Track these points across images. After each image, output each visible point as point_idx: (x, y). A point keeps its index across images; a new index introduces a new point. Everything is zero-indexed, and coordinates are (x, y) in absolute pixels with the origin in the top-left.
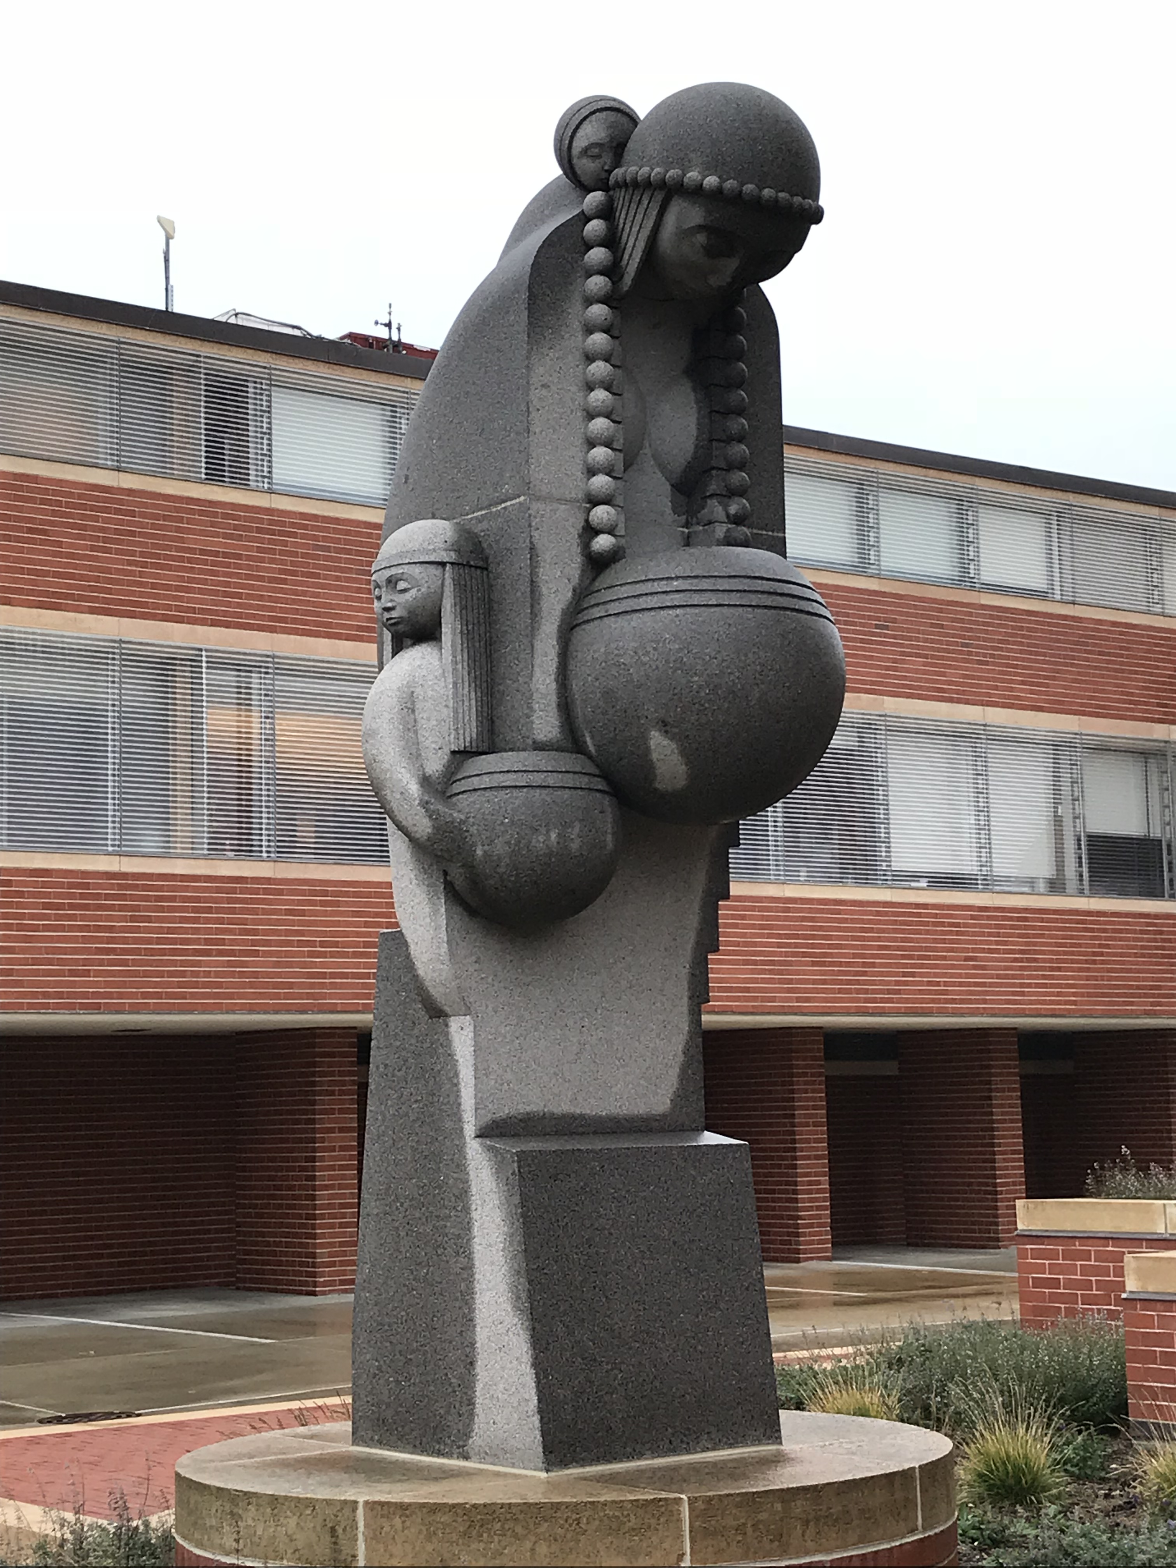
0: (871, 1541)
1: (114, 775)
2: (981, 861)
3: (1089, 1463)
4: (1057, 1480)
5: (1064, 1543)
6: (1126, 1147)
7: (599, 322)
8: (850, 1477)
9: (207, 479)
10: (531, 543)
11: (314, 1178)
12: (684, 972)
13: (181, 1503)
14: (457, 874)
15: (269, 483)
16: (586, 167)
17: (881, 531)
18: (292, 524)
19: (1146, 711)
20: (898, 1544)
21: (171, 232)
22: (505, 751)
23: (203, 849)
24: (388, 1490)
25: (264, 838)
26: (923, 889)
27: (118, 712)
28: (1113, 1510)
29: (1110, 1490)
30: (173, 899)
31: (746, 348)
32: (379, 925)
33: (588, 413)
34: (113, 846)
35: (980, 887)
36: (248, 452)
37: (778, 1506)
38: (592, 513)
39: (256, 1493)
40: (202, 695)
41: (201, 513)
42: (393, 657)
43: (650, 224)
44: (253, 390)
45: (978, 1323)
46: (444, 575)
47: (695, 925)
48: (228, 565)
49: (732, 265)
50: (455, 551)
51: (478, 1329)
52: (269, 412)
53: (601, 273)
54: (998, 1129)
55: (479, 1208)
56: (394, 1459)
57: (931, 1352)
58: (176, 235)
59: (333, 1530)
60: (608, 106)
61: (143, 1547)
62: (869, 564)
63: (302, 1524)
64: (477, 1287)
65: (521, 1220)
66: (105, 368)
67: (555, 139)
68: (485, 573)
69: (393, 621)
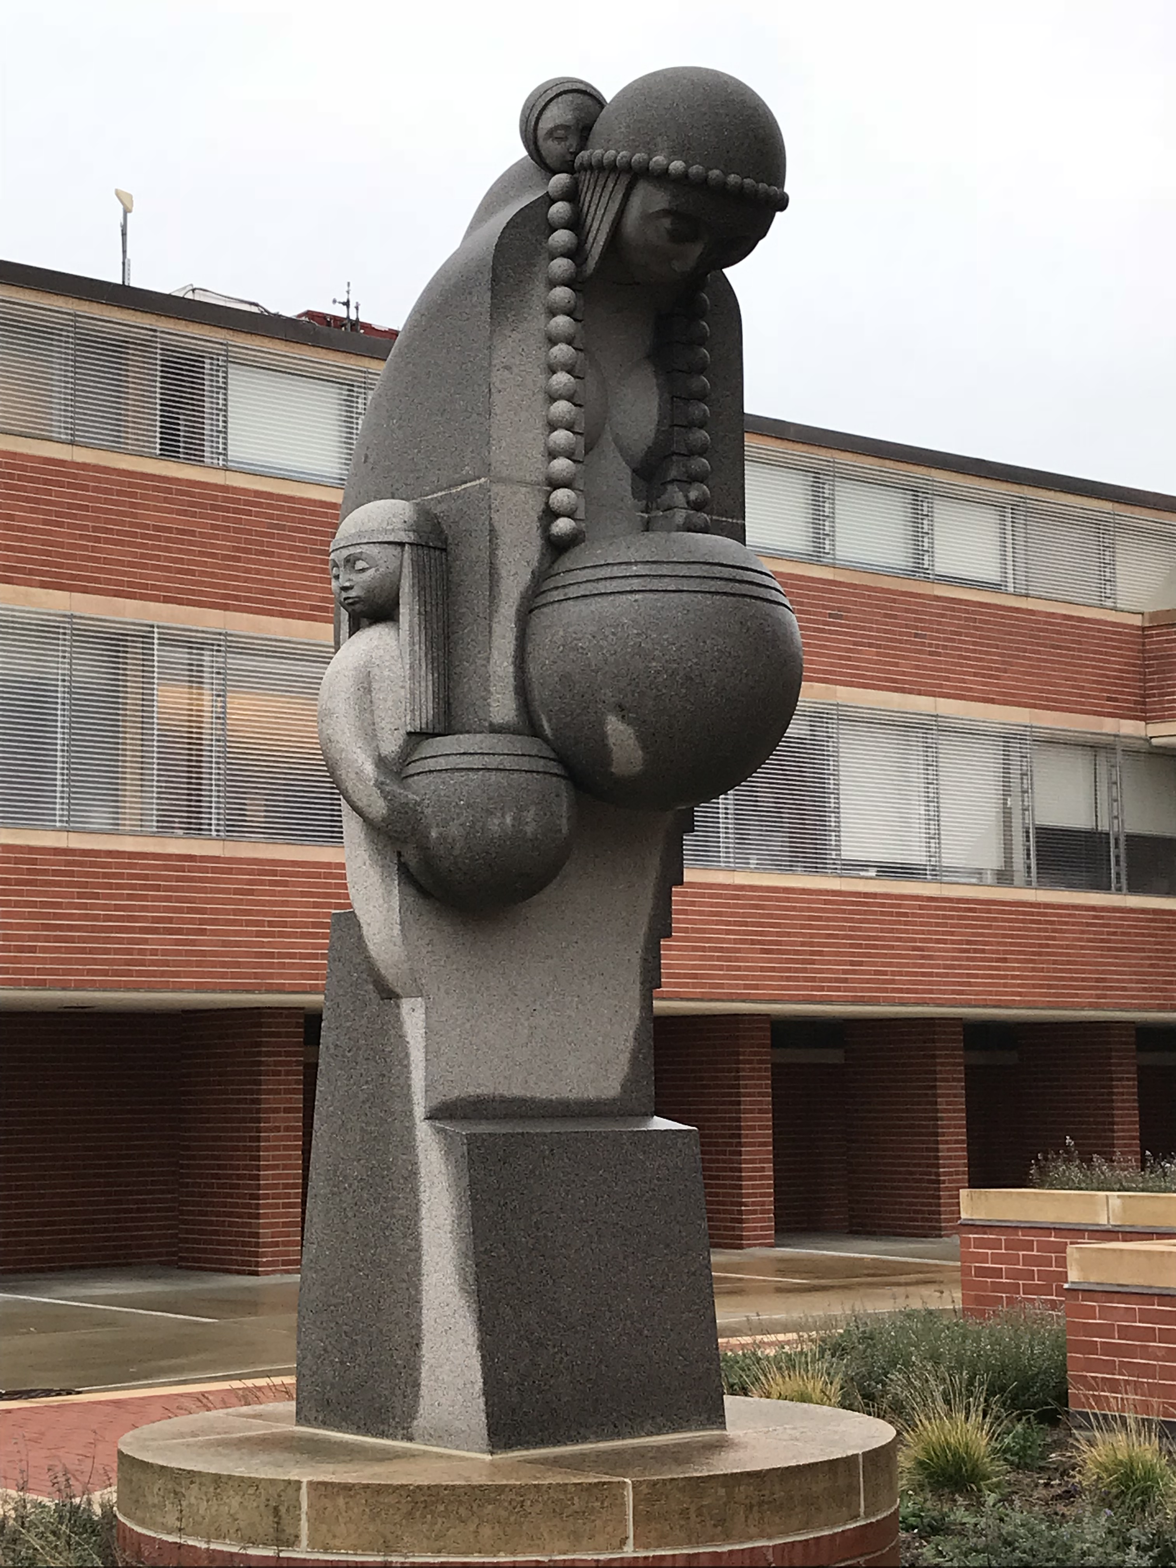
0: (814, 1528)
1: (63, 751)
2: (929, 852)
3: (1030, 1452)
4: (997, 1469)
5: (1004, 1532)
6: (1071, 1138)
7: (563, 304)
8: (793, 1463)
9: (161, 455)
10: (491, 524)
11: (258, 1158)
12: (636, 958)
13: (125, 1482)
14: (411, 857)
15: (224, 460)
16: (552, 149)
17: (837, 520)
18: (247, 503)
19: (1096, 705)
20: (840, 1530)
21: (129, 206)
22: (461, 733)
23: (152, 826)
24: (331, 1470)
25: (213, 816)
26: (871, 878)
27: (68, 687)
28: (1052, 1500)
29: (1049, 1479)
30: (120, 876)
31: (708, 335)
32: (329, 906)
33: (550, 397)
34: (61, 821)
35: (928, 877)
36: (203, 429)
37: (722, 1492)
38: (552, 496)
39: (200, 1472)
40: (153, 672)
41: (156, 488)
42: (350, 637)
43: (615, 206)
44: (209, 367)
45: (919, 1311)
46: (402, 555)
47: (649, 910)
48: (182, 541)
49: (696, 250)
50: (414, 531)
51: (424, 1311)
52: (225, 389)
53: (563, 255)
54: (942, 1119)
55: (428, 1190)
56: (338, 1440)
57: (872, 1339)
58: (134, 209)
59: (276, 1510)
60: (574, 87)
61: (85, 1525)
62: (824, 553)
63: (246, 1504)
64: (425, 1269)
65: (470, 1203)
66: (61, 341)
67: (521, 120)
68: (444, 554)
69: (350, 601)
